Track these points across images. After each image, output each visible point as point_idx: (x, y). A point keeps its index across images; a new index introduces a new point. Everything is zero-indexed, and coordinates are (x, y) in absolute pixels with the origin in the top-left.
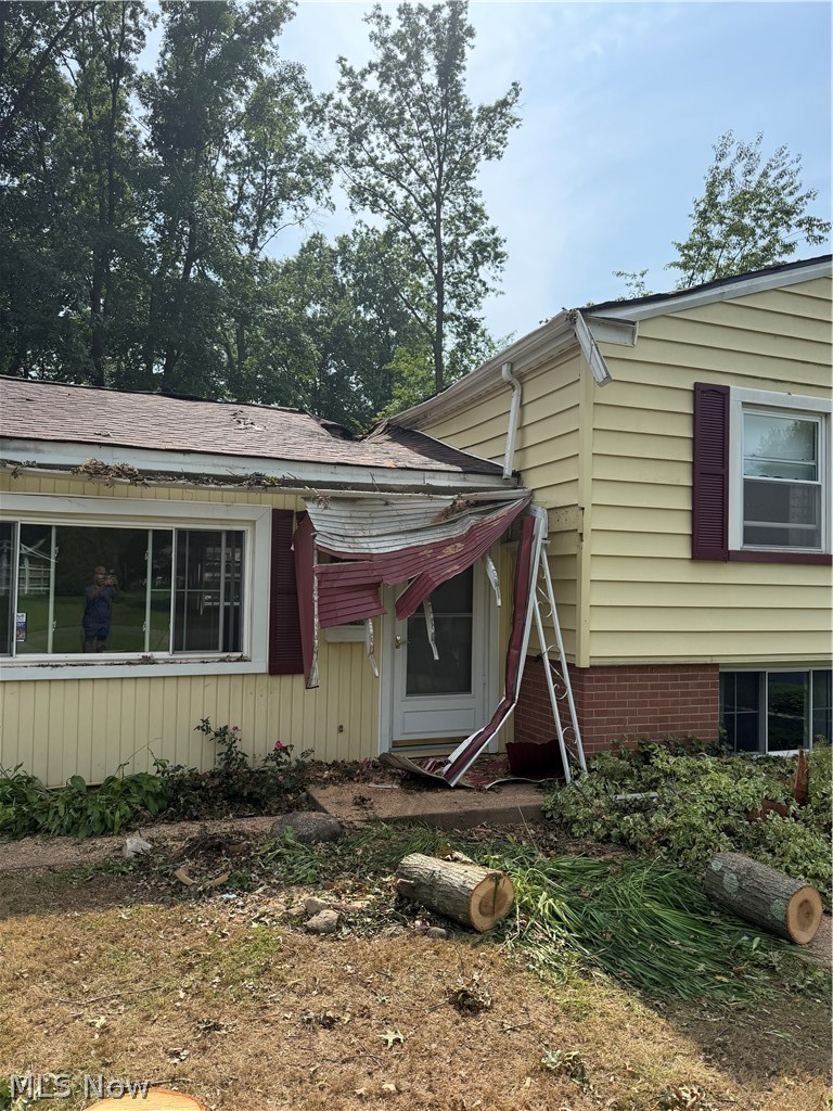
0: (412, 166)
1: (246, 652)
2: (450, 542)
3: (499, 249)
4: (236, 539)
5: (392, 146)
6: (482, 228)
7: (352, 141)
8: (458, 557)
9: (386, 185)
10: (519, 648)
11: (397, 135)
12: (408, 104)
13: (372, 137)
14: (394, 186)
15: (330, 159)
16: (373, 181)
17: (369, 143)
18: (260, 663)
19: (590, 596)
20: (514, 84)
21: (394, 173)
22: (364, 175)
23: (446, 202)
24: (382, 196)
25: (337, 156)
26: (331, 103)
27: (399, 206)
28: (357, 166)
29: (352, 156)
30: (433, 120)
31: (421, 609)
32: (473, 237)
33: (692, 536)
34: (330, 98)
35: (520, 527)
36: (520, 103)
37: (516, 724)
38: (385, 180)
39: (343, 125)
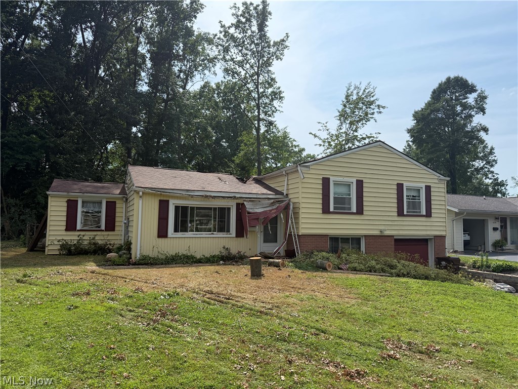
0: (247, 62)
1: (231, 233)
2: (273, 210)
3: (281, 95)
4: (229, 209)
5: (240, 54)
6: (274, 86)
7: (224, 51)
8: (275, 213)
9: (238, 69)
10: (287, 230)
11: (242, 50)
12: (246, 39)
13: (232, 50)
14: (240, 69)
15: (216, 58)
16: (232, 67)
17: (231, 52)
18: (234, 235)
19: (301, 221)
20: (287, 34)
21: (241, 64)
22: (229, 65)
23: (261, 76)
24: (236, 73)
25: (218, 57)
26: (216, 37)
27: (243, 77)
28: (226, 61)
29: (224, 57)
30: (257, 45)
31: (267, 224)
32: (270, 90)
33: (322, 208)
34: (216, 35)
35: (287, 207)
36: (289, 41)
37: (287, 245)
38: (237, 67)
39: (221, 45)
